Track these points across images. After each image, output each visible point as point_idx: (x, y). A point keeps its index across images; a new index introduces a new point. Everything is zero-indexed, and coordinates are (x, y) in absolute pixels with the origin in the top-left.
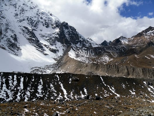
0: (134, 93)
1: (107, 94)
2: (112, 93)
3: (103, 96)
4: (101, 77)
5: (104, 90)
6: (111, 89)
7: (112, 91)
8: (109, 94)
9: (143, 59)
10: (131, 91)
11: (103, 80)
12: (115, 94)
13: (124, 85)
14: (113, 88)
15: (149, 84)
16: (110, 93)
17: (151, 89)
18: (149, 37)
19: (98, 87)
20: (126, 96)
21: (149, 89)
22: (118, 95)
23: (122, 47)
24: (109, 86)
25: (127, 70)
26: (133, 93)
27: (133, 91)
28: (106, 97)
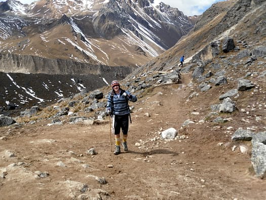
0: (62, 95)
1: (25, 100)
2: (31, 97)
3: (19, 103)
4: (8, 75)
5: (18, 94)
6: (28, 92)
7: (31, 95)
8: (28, 100)
9: (55, 43)
10: (57, 93)
11: (12, 80)
12: (37, 98)
13: (46, 85)
14: (31, 91)
15: (78, 82)
16: (28, 97)
17: (82, 87)
18: (61, 7)
19: (7, 91)
20: (52, 100)
21: (79, 88)
22: (42, 100)
23: (15, 20)
24: (24, 88)
25: (35, 62)
26: (60, 96)
27: (60, 93)
28: (24, 105)
